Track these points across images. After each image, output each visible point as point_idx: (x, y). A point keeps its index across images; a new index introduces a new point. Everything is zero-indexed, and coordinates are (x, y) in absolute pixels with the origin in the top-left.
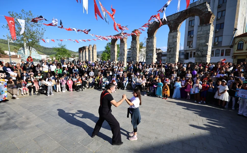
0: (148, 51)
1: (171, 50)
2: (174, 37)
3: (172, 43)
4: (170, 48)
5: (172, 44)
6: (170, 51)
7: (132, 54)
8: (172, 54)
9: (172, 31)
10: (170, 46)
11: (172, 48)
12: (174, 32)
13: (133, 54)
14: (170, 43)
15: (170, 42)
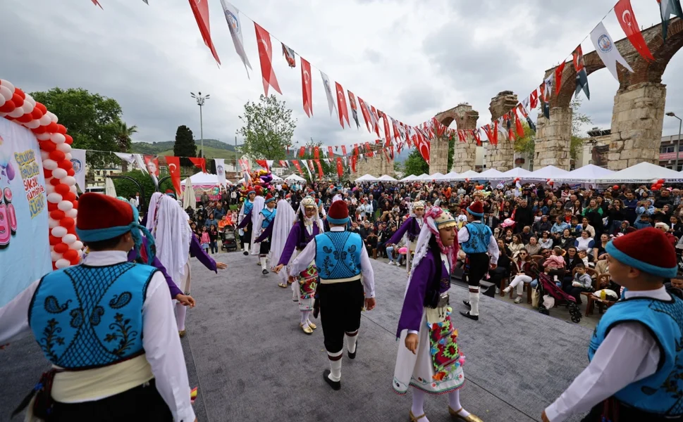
0: (542, 150)
1: (624, 144)
2: (638, 104)
3: (631, 123)
4: (621, 139)
5: (630, 128)
6: (622, 148)
7: (491, 162)
8: (628, 160)
9: (629, 88)
10: (620, 133)
11: (629, 139)
12: (636, 88)
13: (492, 159)
14: (620, 123)
15: (620, 120)
